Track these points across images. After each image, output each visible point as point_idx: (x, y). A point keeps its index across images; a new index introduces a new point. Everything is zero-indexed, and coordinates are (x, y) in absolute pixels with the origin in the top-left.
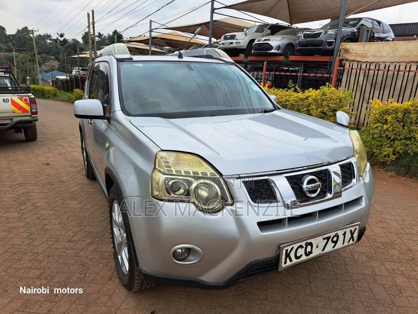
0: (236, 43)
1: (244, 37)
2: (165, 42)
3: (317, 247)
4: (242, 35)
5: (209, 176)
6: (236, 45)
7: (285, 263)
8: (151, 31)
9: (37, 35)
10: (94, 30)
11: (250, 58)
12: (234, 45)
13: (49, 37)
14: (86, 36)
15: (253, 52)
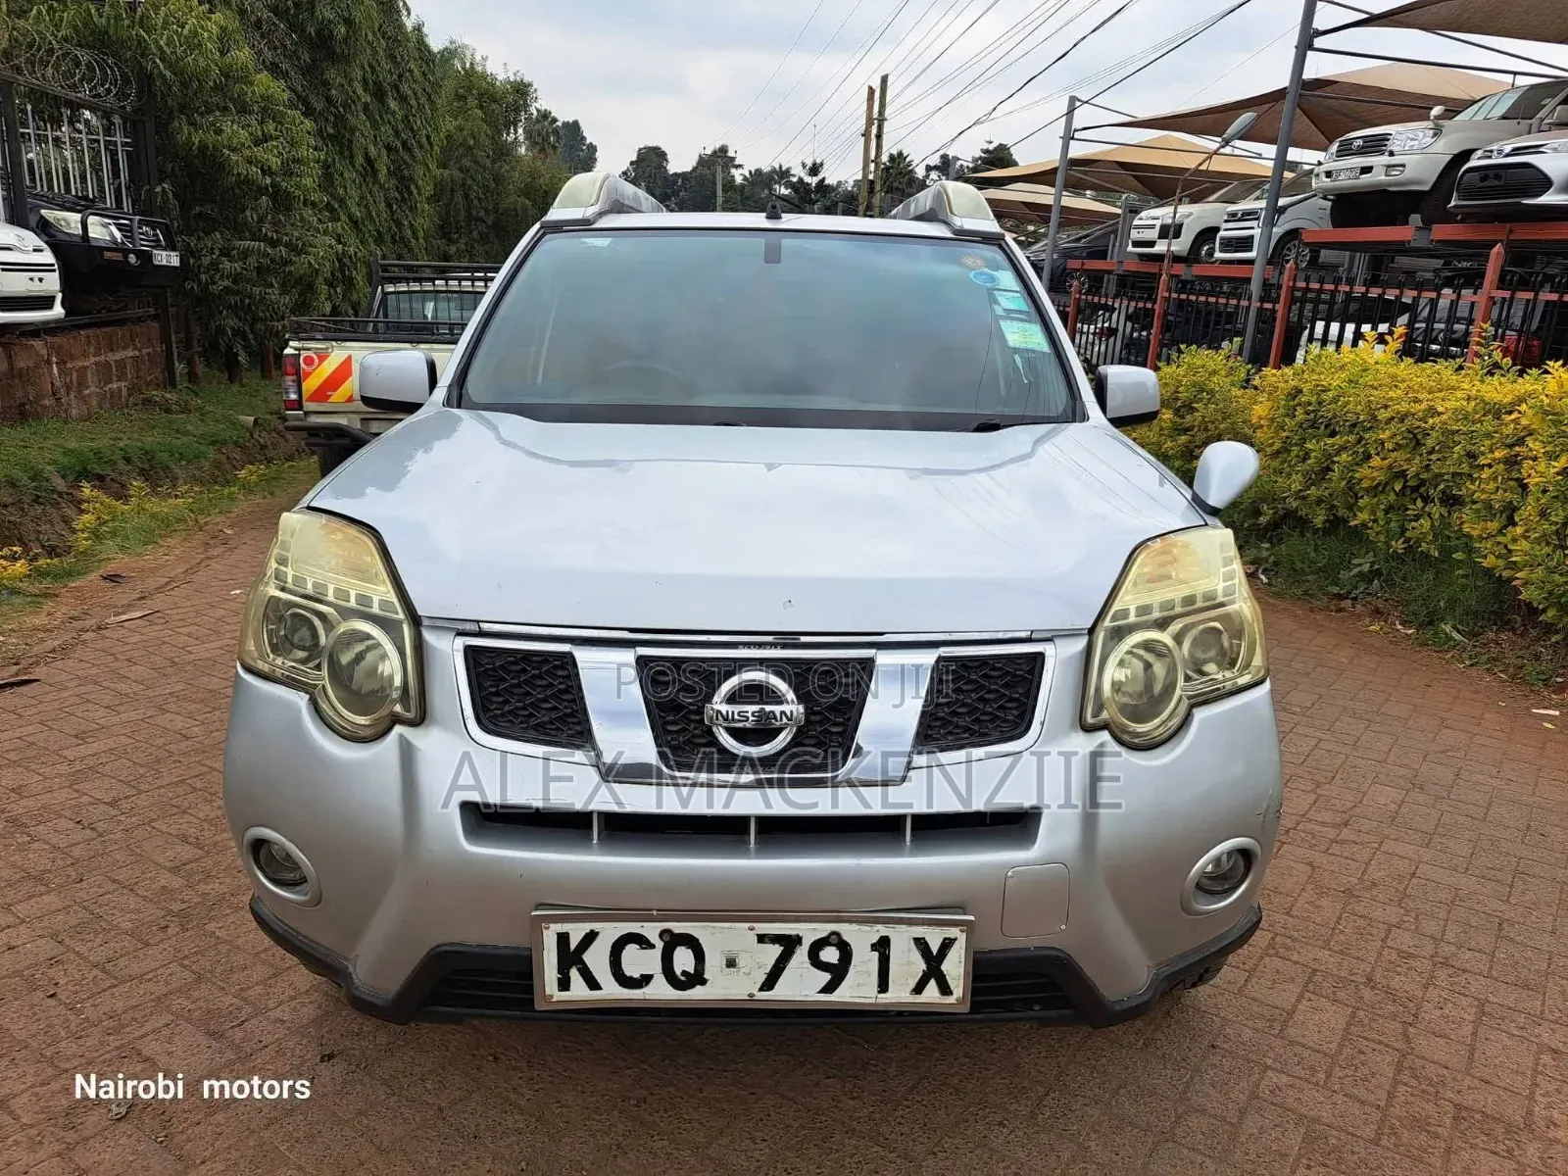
0: (1389, 166)
1: (1429, 140)
2: (1134, 176)
3: (731, 963)
4: (1421, 135)
5: (376, 610)
6: (1383, 177)
7: (564, 984)
8: (1068, 137)
9: (750, 172)
10: (879, 146)
11: (1442, 232)
12: (1378, 177)
13: (783, 174)
14: (892, 168)
15: (1453, 203)
